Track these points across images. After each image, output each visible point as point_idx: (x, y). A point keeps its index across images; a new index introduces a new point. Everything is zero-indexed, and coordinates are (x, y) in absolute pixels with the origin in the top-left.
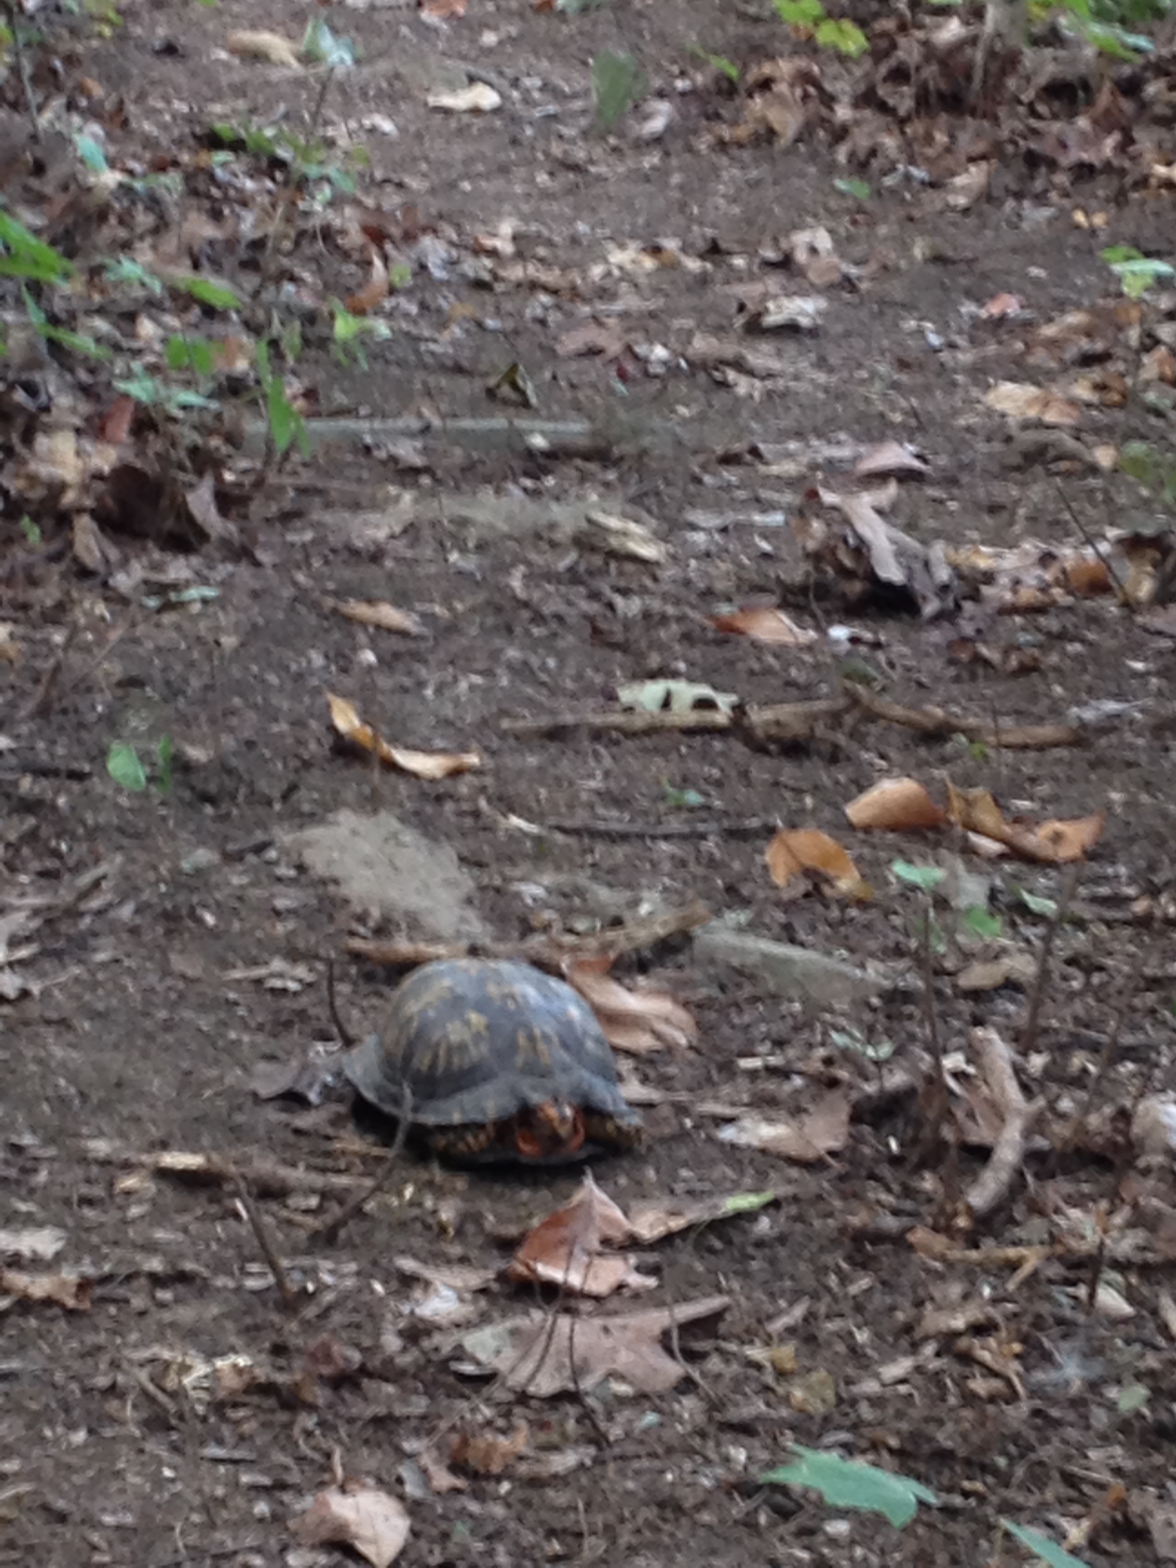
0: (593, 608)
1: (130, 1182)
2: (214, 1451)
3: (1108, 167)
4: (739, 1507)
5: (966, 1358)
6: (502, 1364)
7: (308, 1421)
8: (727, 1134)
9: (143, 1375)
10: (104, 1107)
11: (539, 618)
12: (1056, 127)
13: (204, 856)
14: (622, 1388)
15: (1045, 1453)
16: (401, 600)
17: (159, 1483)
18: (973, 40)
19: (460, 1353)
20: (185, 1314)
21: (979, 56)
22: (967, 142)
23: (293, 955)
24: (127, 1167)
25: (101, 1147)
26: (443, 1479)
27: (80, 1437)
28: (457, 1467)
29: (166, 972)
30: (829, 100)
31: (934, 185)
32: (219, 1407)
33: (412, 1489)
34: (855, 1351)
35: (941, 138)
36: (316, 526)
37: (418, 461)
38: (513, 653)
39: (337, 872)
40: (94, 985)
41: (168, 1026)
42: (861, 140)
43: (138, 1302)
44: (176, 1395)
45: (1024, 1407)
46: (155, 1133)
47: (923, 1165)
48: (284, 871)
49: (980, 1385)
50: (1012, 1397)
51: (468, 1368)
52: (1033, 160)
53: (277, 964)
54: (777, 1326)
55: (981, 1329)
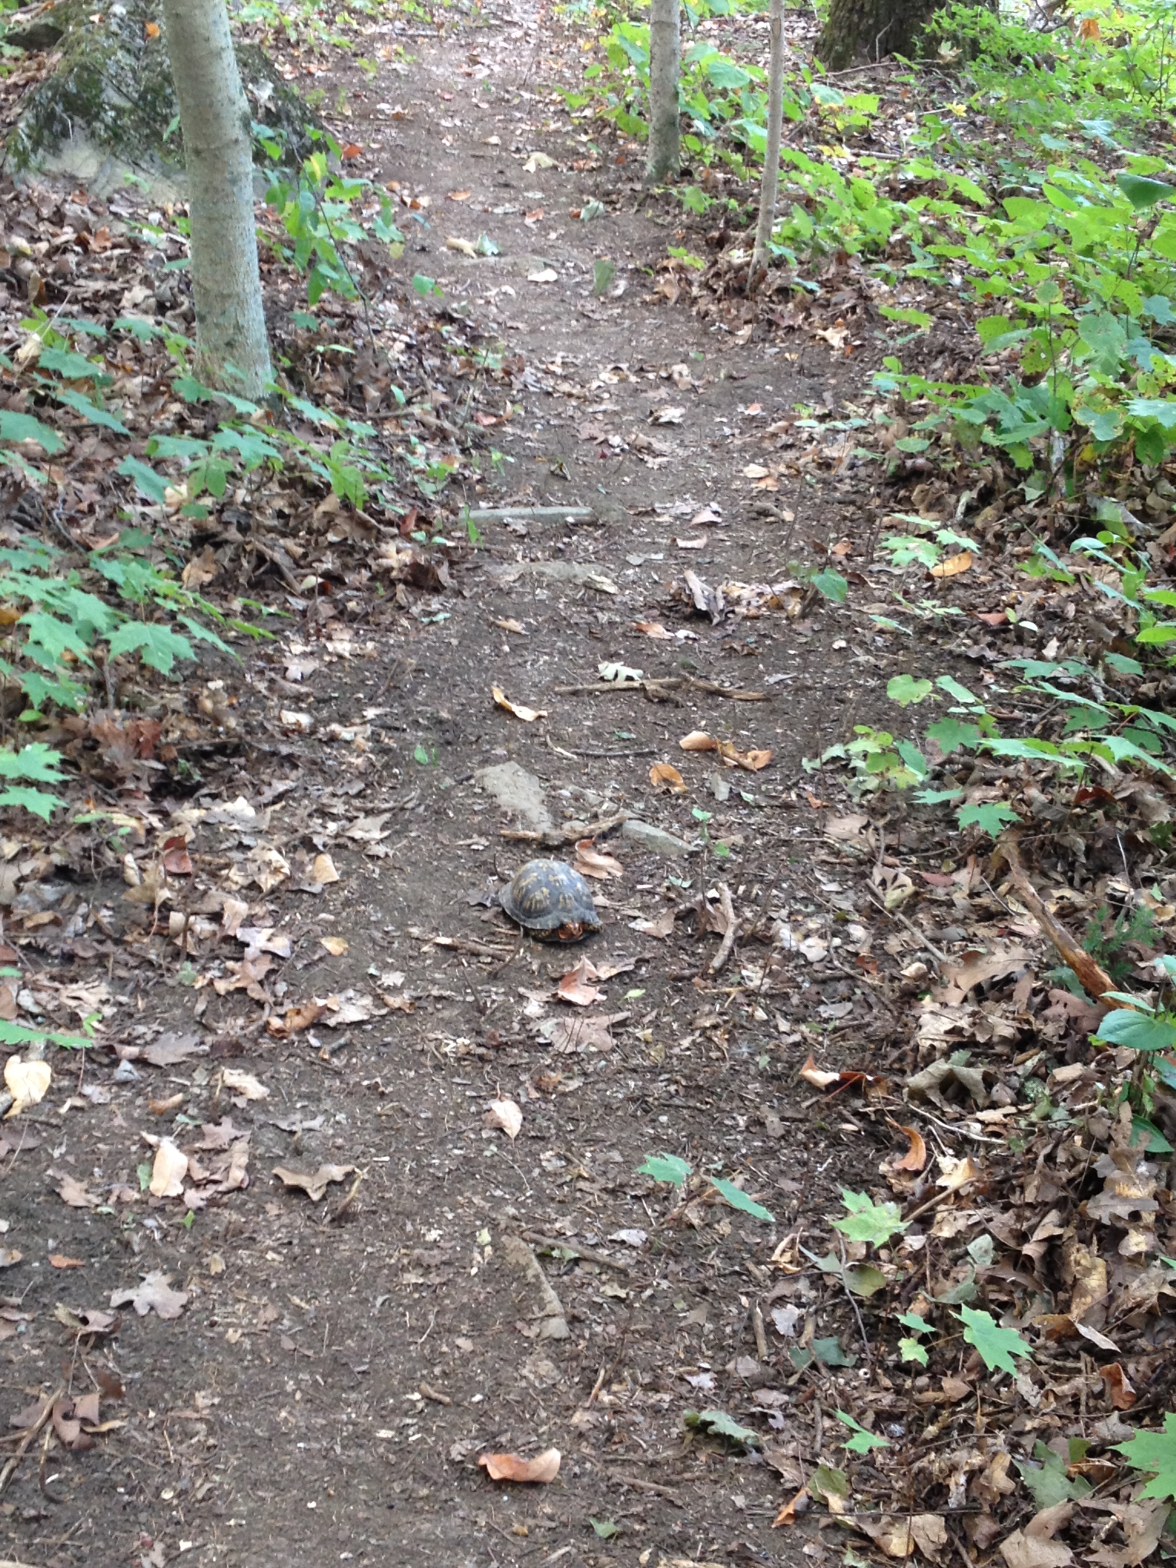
0: (591, 619)
1: (425, 949)
2: (457, 1080)
3: (800, 328)
4: (632, 1108)
5: (710, 1039)
6: (553, 1038)
7: (488, 1068)
8: (632, 925)
9: (432, 1045)
10: (417, 911)
11: (569, 625)
12: (780, 308)
13: (448, 781)
14: (593, 1049)
15: (733, 1087)
16: (518, 617)
17: (439, 1096)
18: (748, 264)
19: (539, 1033)
20: (446, 1014)
21: (750, 271)
22: (745, 315)
23: (481, 834)
24: (426, 942)
25: (415, 931)
26: (535, 1095)
27: (412, 1074)
28: (538, 1088)
29: (436, 841)
30: (690, 283)
31: (731, 333)
32: (458, 1060)
33: (523, 1099)
34: (672, 1032)
35: (734, 312)
36: (486, 573)
37: (523, 531)
38: (560, 644)
39: (496, 791)
40: (411, 848)
41: (437, 869)
42: (702, 305)
43: (430, 1009)
44: (445, 1055)
45: (728, 1064)
46: (434, 923)
47: (698, 941)
48: (478, 790)
49: (714, 1055)
50: (724, 1059)
51: (541, 1040)
52: (770, 323)
53: (476, 838)
54: (646, 1020)
55: (715, 1027)
